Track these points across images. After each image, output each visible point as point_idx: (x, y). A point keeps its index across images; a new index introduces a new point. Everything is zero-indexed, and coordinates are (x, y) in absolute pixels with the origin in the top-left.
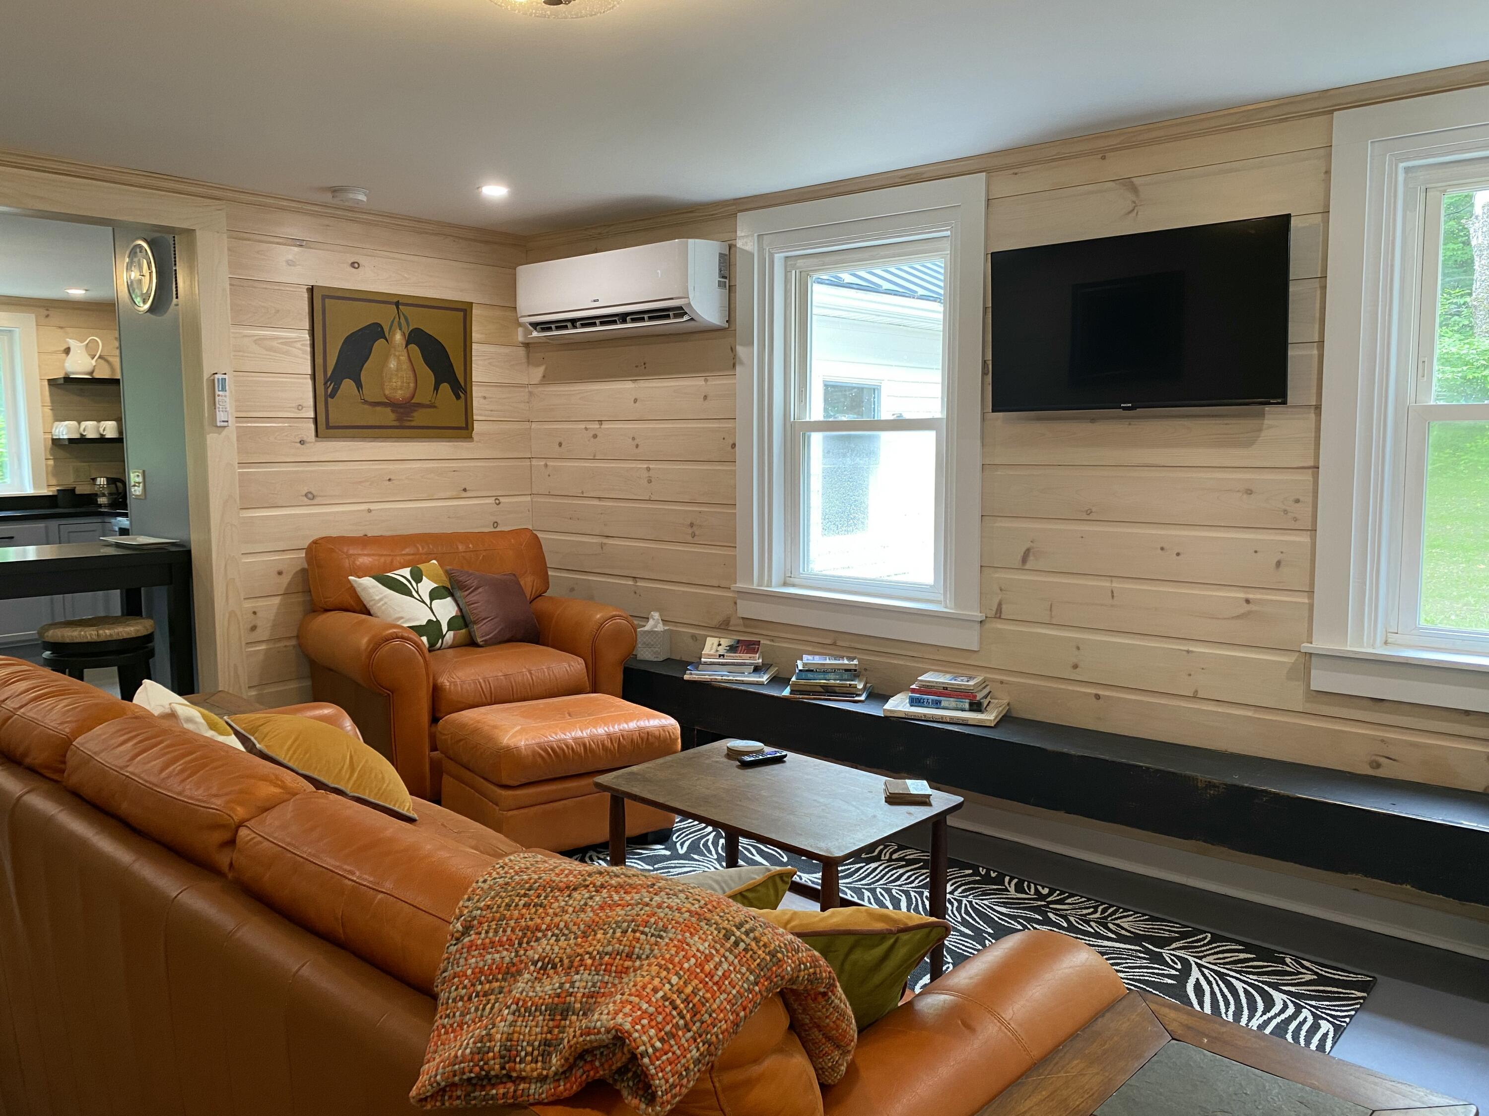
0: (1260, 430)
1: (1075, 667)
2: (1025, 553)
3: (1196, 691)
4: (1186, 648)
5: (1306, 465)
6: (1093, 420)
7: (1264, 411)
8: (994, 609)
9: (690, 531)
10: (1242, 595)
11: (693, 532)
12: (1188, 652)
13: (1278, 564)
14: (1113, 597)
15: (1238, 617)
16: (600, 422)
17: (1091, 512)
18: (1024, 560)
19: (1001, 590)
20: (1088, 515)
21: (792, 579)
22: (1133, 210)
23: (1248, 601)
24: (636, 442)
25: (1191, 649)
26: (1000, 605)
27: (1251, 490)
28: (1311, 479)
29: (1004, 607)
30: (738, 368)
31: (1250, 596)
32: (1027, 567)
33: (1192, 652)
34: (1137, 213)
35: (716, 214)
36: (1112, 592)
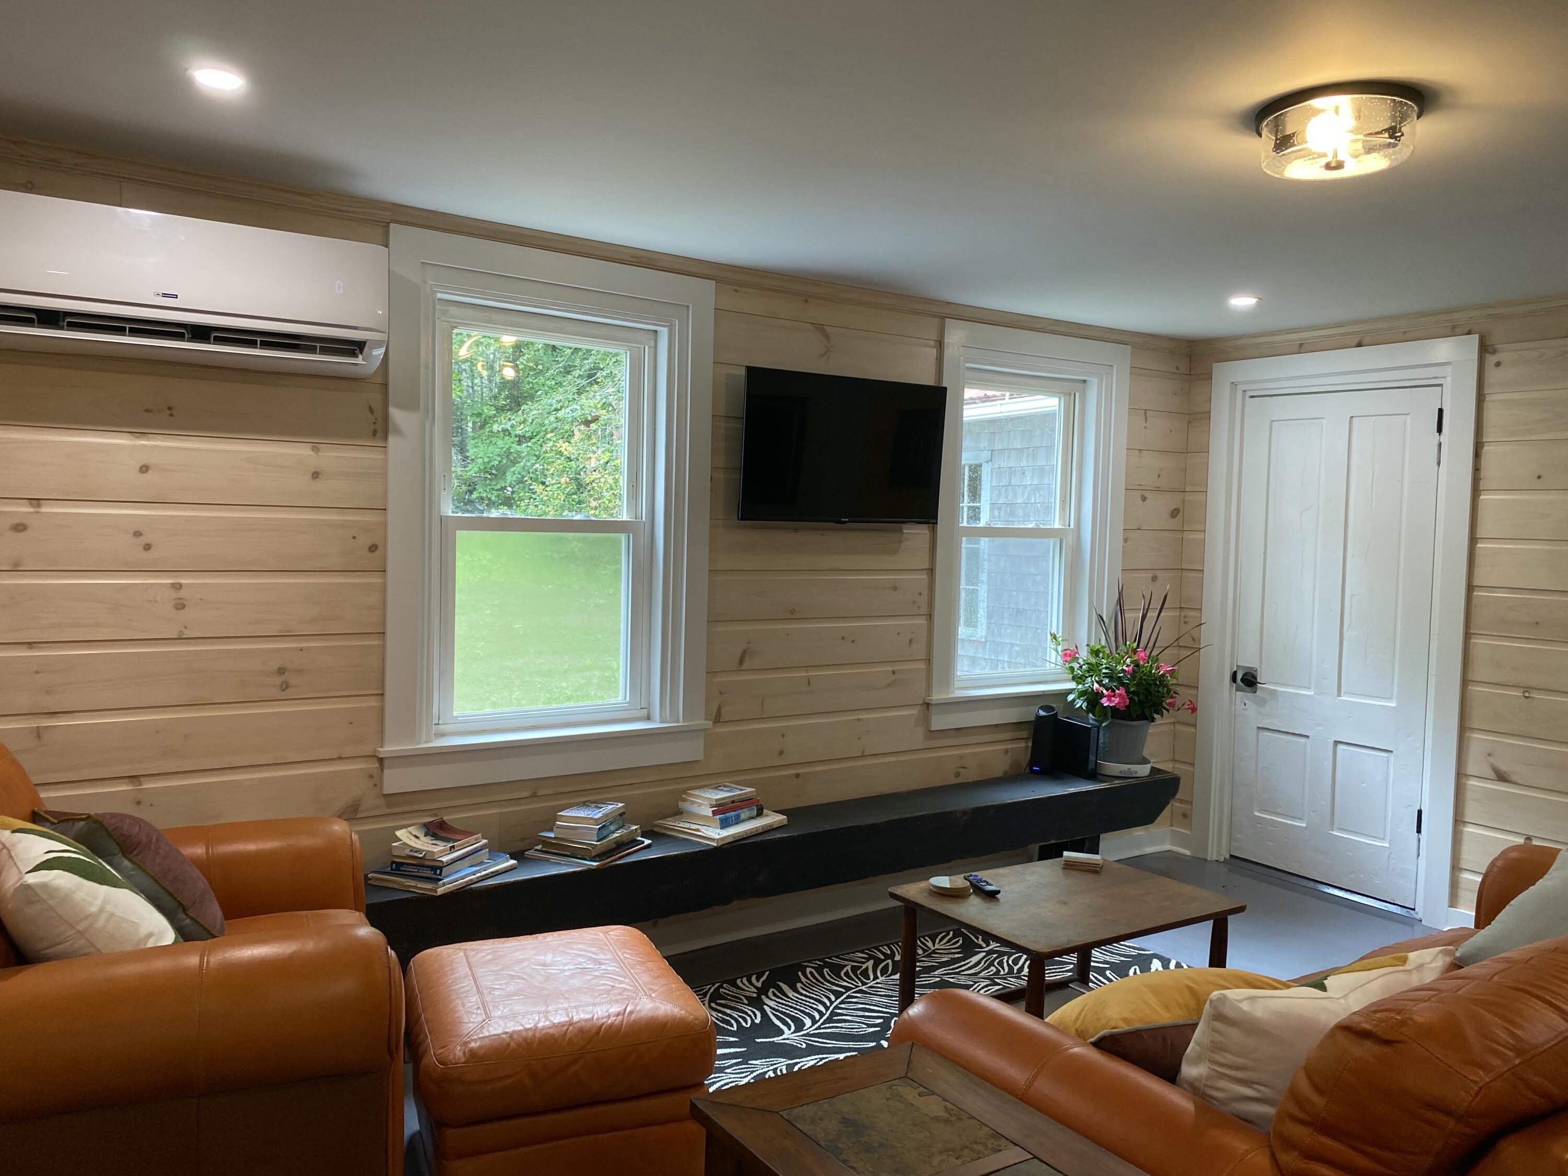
0: (901, 542)
1: (781, 753)
2: (742, 655)
3: (863, 751)
4: (856, 717)
5: (923, 567)
6: (796, 530)
7: (902, 527)
8: (714, 714)
9: (278, 680)
10: (889, 668)
11: (286, 682)
12: (859, 720)
13: (911, 641)
14: (809, 684)
15: (888, 686)
16: (36, 502)
17: (794, 612)
18: (741, 661)
19: (721, 693)
20: (793, 614)
21: (441, 727)
22: (825, 354)
23: (894, 672)
24: (143, 540)
25: (860, 717)
26: (719, 709)
27: (896, 587)
28: (926, 577)
29: (723, 709)
30: (392, 439)
31: (895, 668)
32: (743, 668)
33: (862, 719)
34: (829, 356)
35: (348, 212)
36: (809, 680)
